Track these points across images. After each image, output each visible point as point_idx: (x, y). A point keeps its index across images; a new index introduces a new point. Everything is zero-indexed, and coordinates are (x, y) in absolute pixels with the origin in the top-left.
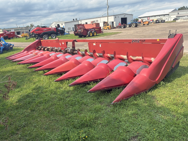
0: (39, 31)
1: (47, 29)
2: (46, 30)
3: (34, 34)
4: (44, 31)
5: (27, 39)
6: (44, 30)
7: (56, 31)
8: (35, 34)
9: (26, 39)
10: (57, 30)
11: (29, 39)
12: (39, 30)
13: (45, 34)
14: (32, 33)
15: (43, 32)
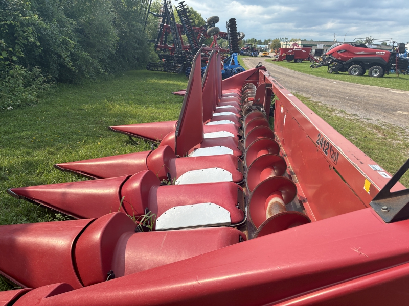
0: (346, 53)
1: (365, 51)
2: (363, 52)
3: (331, 58)
4: (356, 54)
5: (314, 67)
6: (358, 53)
7: (390, 59)
8: (333, 60)
9: (311, 67)
10: (392, 57)
11: (318, 67)
12: (346, 51)
13: (356, 62)
14: (329, 55)
15: (353, 57)
